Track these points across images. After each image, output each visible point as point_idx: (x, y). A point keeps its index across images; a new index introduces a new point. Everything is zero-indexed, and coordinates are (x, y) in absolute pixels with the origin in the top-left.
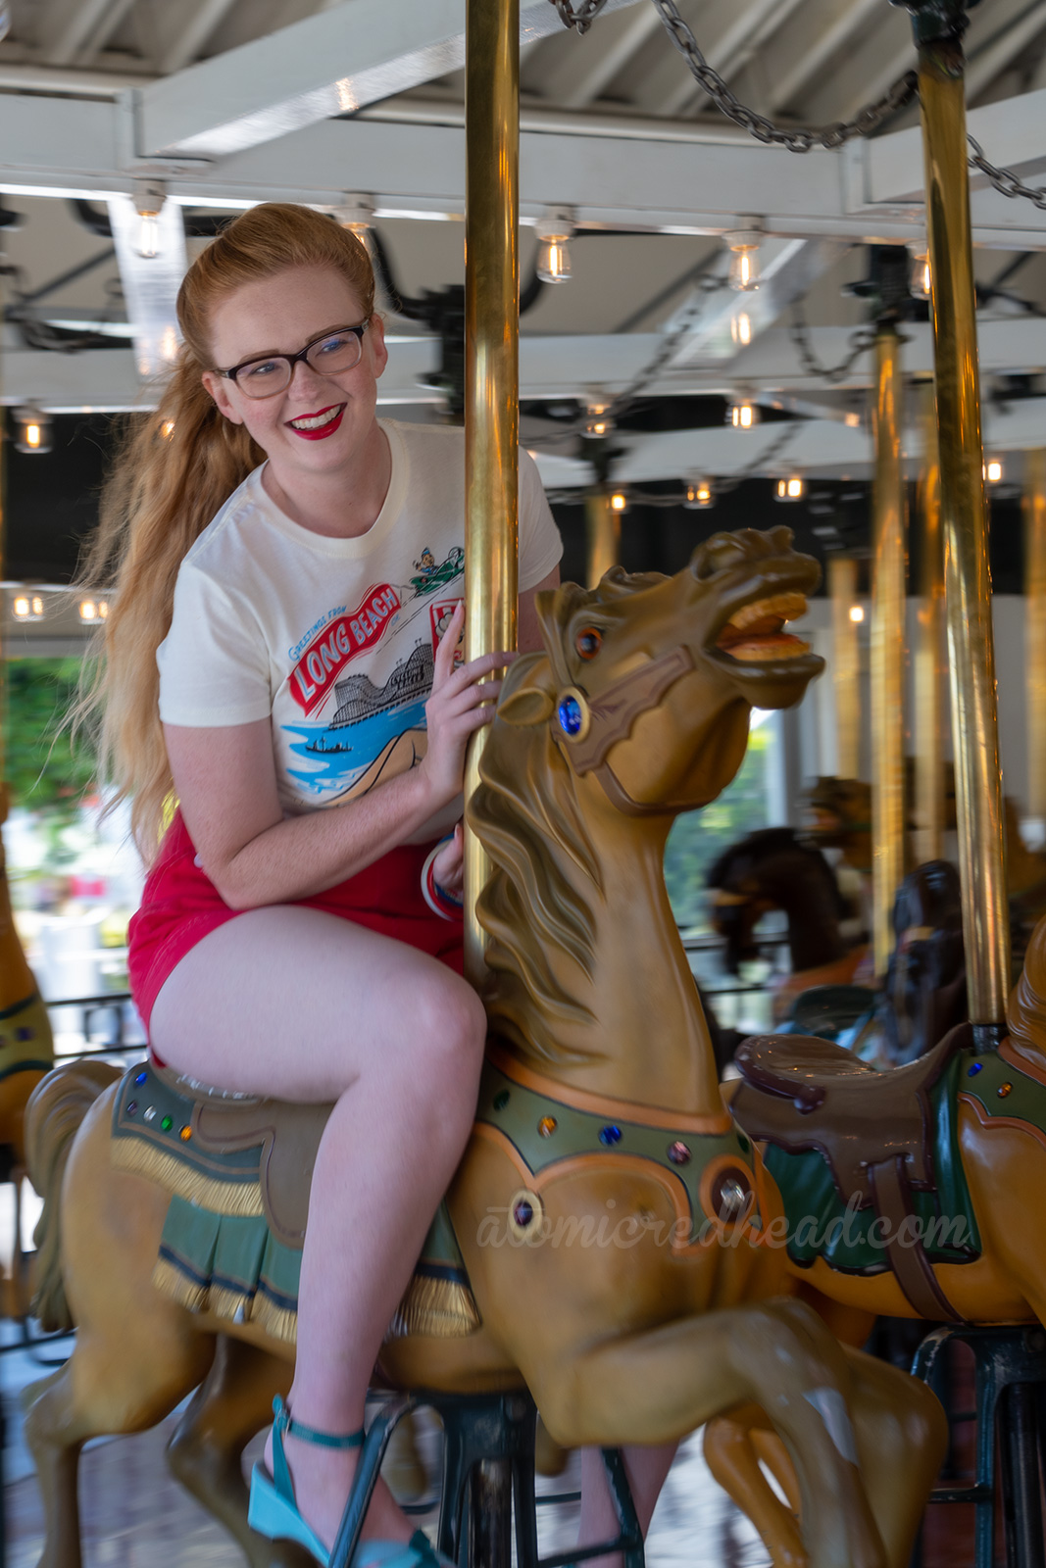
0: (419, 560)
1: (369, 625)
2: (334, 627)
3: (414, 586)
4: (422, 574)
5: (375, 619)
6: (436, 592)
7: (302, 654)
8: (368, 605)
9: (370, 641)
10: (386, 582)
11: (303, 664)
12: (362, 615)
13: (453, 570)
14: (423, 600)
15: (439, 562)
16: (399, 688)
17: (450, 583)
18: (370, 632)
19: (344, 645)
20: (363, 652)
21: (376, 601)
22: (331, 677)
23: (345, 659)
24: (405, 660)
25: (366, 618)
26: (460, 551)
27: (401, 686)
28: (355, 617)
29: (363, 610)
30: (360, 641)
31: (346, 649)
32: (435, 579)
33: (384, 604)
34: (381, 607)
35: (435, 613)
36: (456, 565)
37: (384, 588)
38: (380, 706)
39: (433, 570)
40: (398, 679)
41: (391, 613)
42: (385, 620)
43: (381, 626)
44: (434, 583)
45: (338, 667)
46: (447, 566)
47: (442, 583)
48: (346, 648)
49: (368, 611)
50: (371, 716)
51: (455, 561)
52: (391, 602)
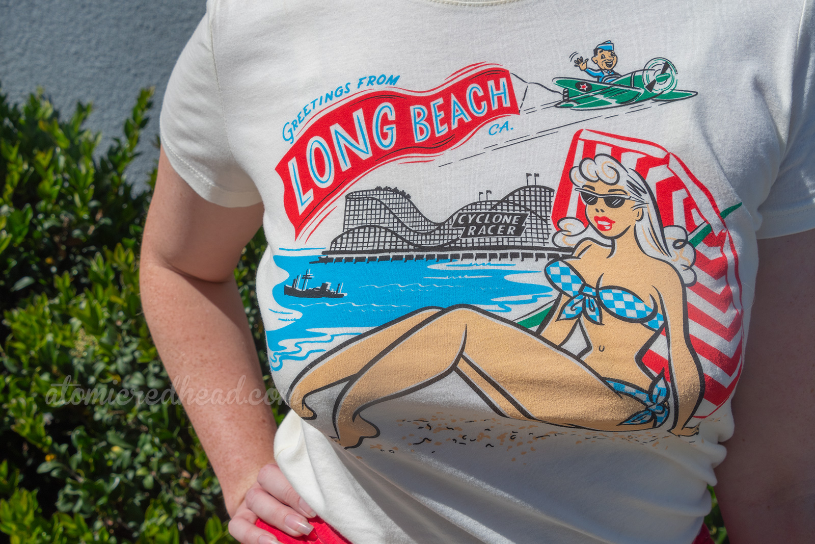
0: (588, 54)
1: (446, 120)
2: (369, 103)
3: (561, 90)
4: (584, 76)
5: (459, 114)
6: (599, 113)
7: (298, 134)
8: (459, 89)
9: (435, 145)
10: (504, 67)
11: (298, 151)
12: (440, 101)
13: (642, 91)
14: (568, 115)
15: (624, 68)
16: (465, 235)
17: (627, 108)
18: (442, 130)
19: (385, 136)
20: (416, 156)
21: (474, 88)
22: (342, 179)
23: (380, 157)
24: (497, 196)
25: (446, 107)
26: (667, 65)
27: (471, 231)
28: (425, 101)
29: (445, 94)
30: (419, 138)
31: (388, 144)
32: (604, 91)
33: (486, 97)
34: (478, 101)
35: (580, 146)
36: (651, 86)
37: (498, 74)
38: (421, 248)
39: (610, 76)
40: (471, 219)
41: (491, 115)
42: (476, 122)
43: (465, 129)
44: (601, 97)
45: (360, 167)
46: (634, 80)
47: (613, 102)
48: (386, 142)
49: (453, 98)
50: (396, 258)
51: (652, 79)
52: (500, 99)
